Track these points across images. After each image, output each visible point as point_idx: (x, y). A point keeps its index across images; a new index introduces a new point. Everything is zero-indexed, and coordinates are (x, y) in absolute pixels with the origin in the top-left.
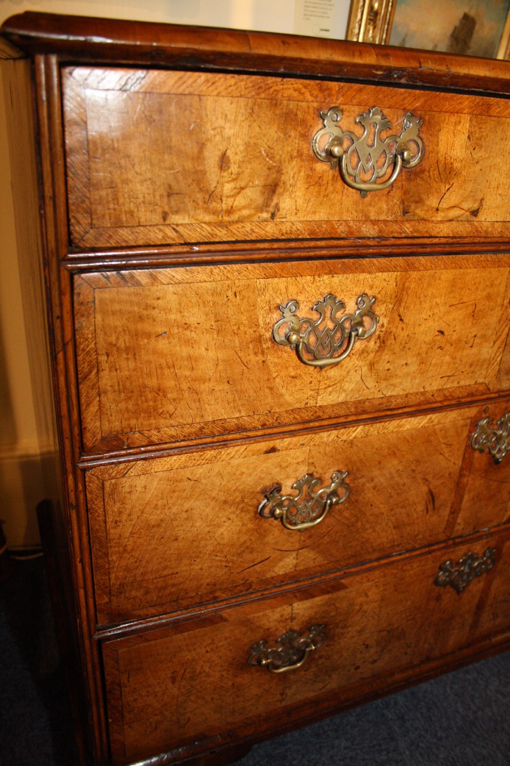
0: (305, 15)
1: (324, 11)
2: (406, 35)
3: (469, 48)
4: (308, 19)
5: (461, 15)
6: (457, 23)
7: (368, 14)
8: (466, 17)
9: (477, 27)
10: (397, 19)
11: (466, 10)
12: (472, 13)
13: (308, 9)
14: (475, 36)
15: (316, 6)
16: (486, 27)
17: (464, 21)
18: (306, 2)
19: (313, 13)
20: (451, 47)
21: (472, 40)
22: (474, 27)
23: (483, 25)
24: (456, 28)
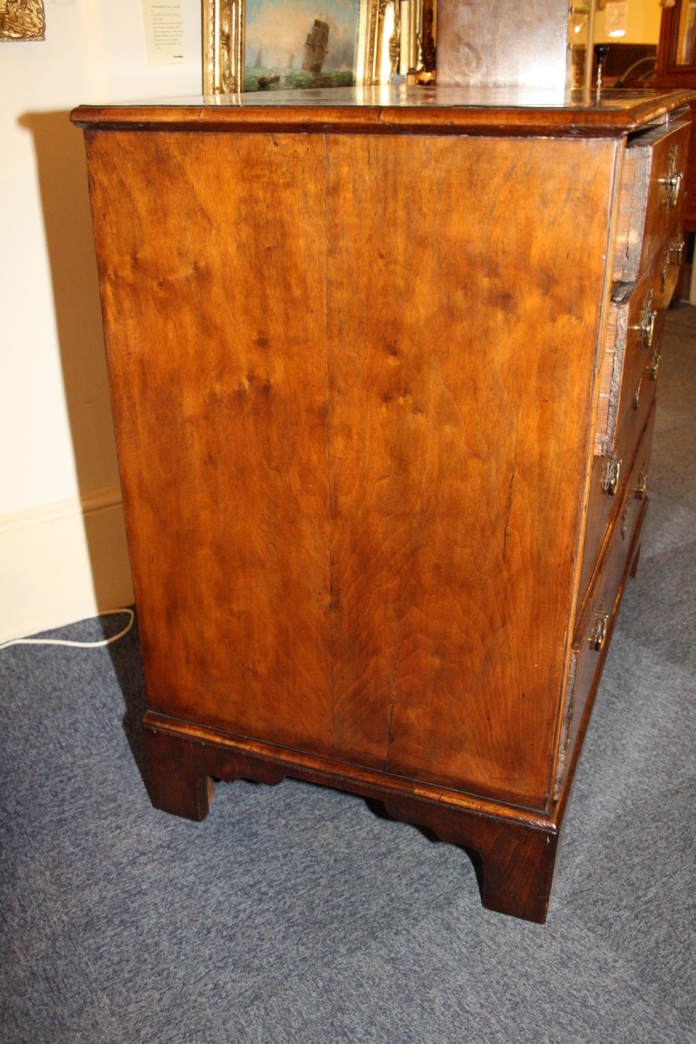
0: (156, 44)
1: (175, 38)
2: (260, 51)
3: (327, 53)
4: (160, 48)
5: (313, 22)
6: (310, 31)
7: (221, 39)
8: (317, 23)
9: (331, 31)
10: (248, 36)
11: (317, 17)
12: (323, 19)
13: (158, 38)
14: (330, 40)
15: (166, 34)
16: (341, 29)
17: (316, 28)
18: (155, 32)
19: (164, 42)
20: (308, 54)
21: (329, 44)
22: (327, 32)
23: (336, 28)
24: (309, 35)
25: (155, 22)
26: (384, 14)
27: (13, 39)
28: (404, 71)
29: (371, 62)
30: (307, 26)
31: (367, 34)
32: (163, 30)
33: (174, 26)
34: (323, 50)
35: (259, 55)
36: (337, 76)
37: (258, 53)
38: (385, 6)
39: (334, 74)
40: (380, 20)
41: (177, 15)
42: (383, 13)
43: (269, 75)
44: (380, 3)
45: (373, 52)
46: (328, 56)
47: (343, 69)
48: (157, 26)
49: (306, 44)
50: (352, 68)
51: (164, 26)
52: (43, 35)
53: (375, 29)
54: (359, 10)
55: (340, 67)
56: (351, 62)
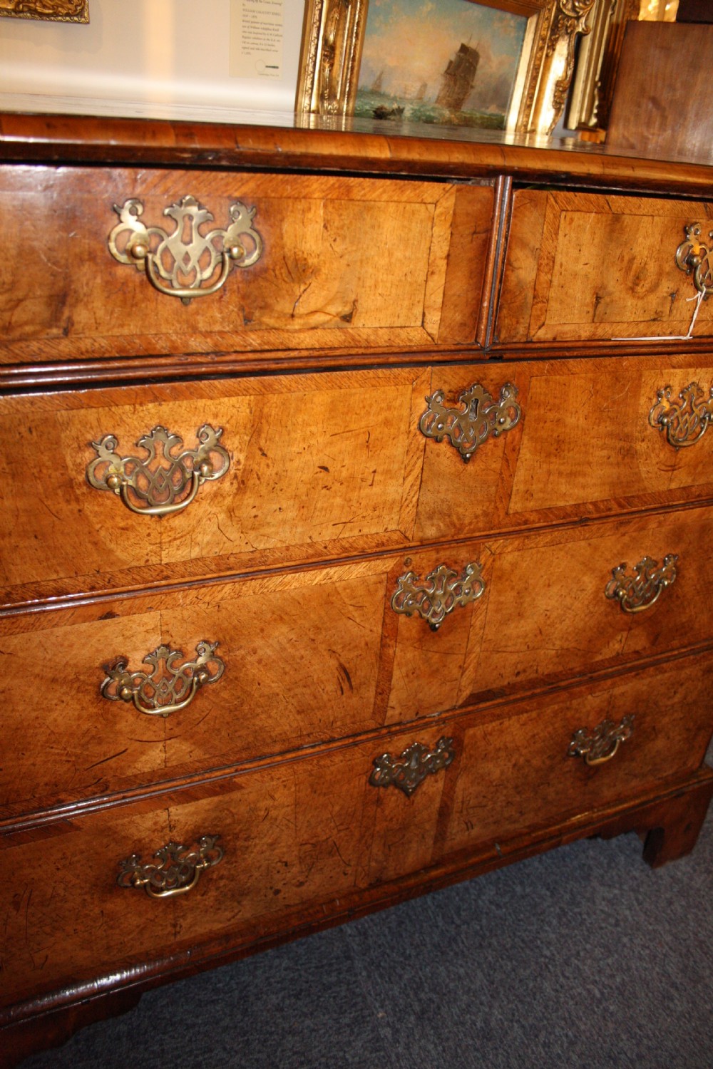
0: (244, 48)
1: (270, 43)
2: (382, 73)
3: (472, 87)
4: (249, 53)
5: (458, 47)
6: (453, 58)
7: (323, 49)
8: (464, 49)
9: (481, 61)
10: (367, 52)
11: (465, 41)
12: (473, 45)
13: (247, 40)
14: (479, 72)
15: (259, 36)
16: (495, 60)
17: (462, 55)
18: (244, 32)
19: (255, 46)
20: (447, 85)
21: (476, 78)
22: (477, 62)
23: (489, 58)
24: (451, 62)
25: (246, 19)
26: (554, 50)
27: (41, 15)
28: (573, 124)
29: (529, 107)
30: (450, 49)
31: (528, 72)
32: (256, 31)
33: (271, 27)
34: (468, 84)
35: (380, 78)
36: (482, 118)
37: (378, 74)
38: (557, 40)
39: (478, 115)
40: (547, 56)
41: (276, 14)
42: (552, 47)
43: (390, 106)
44: (551, 35)
45: (533, 95)
46: (473, 92)
47: (492, 110)
48: (247, 24)
49: (446, 72)
50: (504, 111)
51: (257, 25)
52: (81, 14)
53: (539, 66)
54: (523, 40)
55: (488, 108)
56: (505, 104)
